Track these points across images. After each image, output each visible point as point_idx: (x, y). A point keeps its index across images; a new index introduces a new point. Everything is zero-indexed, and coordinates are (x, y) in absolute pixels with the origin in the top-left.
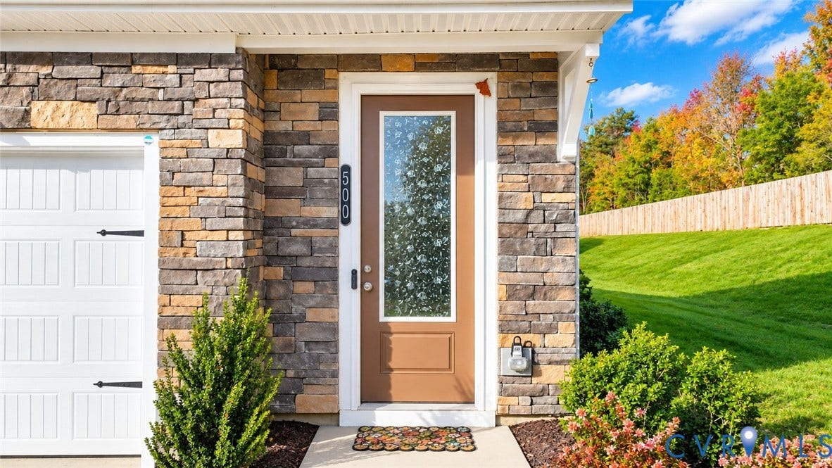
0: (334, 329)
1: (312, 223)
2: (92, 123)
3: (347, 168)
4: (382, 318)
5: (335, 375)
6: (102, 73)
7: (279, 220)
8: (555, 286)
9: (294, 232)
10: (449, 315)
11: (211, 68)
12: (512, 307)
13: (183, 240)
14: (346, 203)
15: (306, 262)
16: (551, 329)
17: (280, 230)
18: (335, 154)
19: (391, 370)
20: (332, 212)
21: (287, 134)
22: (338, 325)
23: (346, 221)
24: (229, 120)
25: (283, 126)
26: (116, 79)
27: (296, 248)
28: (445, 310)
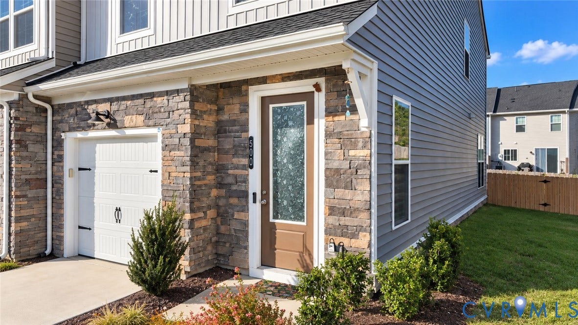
0: (246, 224)
1: (236, 167)
2: (141, 124)
3: (251, 138)
4: (271, 220)
5: (246, 248)
6: (145, 102)
7: (223, 165)
8: (357, 209)
9: (230, 172)
10: (304, 221)
11: (178, 96)
12: (332, 220)
13: (169, 176)
14: (251, 157)
15: (234, 188)
16: (354, 236)
17: (223, 171)
18: (247, 131)
19: (276, 249)
20: (245, 161)
21: (227, 121)
22: (248, 222)
23: (251, 167)
24: (185, 119)
25: (225, 117)
26: (149, 104)
27: (230, 180)
28: (301, 218)
